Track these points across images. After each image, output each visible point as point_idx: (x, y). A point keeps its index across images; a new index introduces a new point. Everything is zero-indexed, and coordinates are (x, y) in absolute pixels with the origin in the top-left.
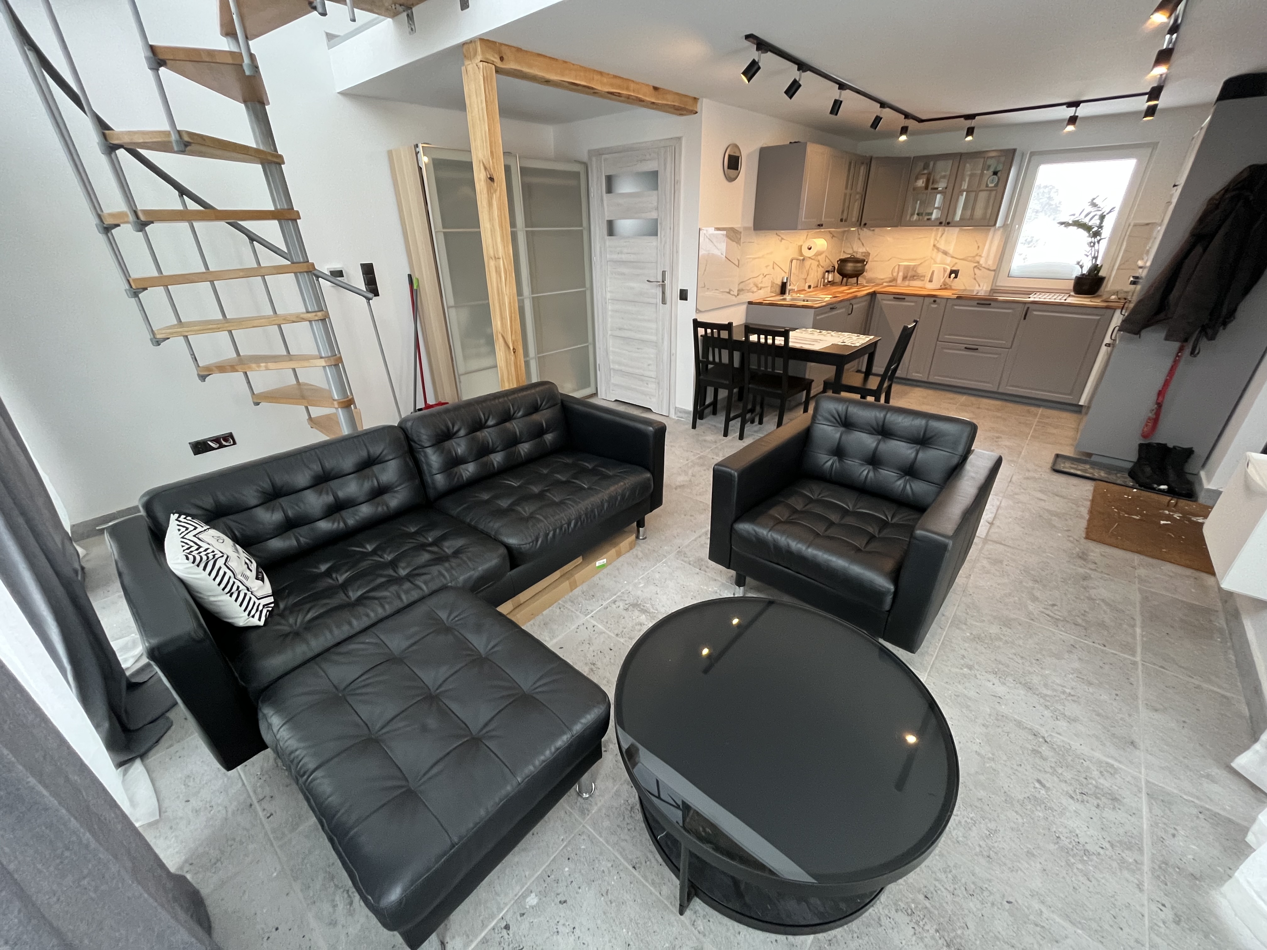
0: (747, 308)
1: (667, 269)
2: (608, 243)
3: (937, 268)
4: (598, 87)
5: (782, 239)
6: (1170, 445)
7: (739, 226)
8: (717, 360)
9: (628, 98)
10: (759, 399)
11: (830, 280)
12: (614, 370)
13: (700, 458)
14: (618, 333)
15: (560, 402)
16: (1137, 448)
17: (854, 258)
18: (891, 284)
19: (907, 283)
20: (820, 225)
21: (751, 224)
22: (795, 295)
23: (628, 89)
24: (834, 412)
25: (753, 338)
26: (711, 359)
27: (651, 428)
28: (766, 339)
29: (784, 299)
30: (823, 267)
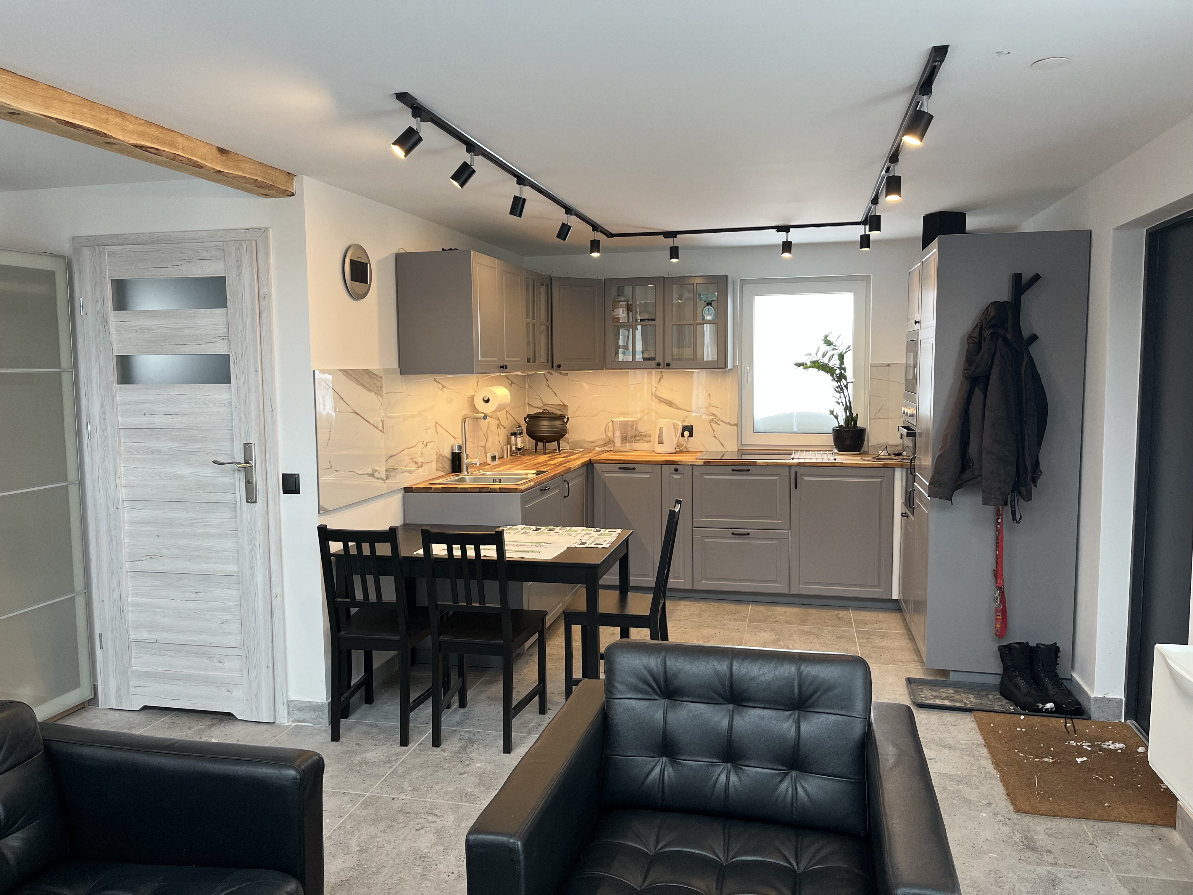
0: (404, 499)
1: (254, 439)
2: (119, 397)
3: (664, 423)
4: (117, 135)
5: (444, 387)
6: (1033, 644)
7: (378, 367)
8: (373, 598)
9: (173, 159)
10: (453, 658)
11: (519, 446)
12: (138, 642)
13: (366, 804)
14: (146, 565)
15: (41, 747)
16: (998, 653)
17: (549, 413)
18: (605, 448)
19: (628, 446)
20: (504, 367)
21: (395, 365)
22: (478, 473)
23: (172, 145)
24: (645, 672)
25: (439, 550)
26: (359, 596)
27: (292, 773)
28: (464, 551)
29: (462, 480)
30: (505, 428)
